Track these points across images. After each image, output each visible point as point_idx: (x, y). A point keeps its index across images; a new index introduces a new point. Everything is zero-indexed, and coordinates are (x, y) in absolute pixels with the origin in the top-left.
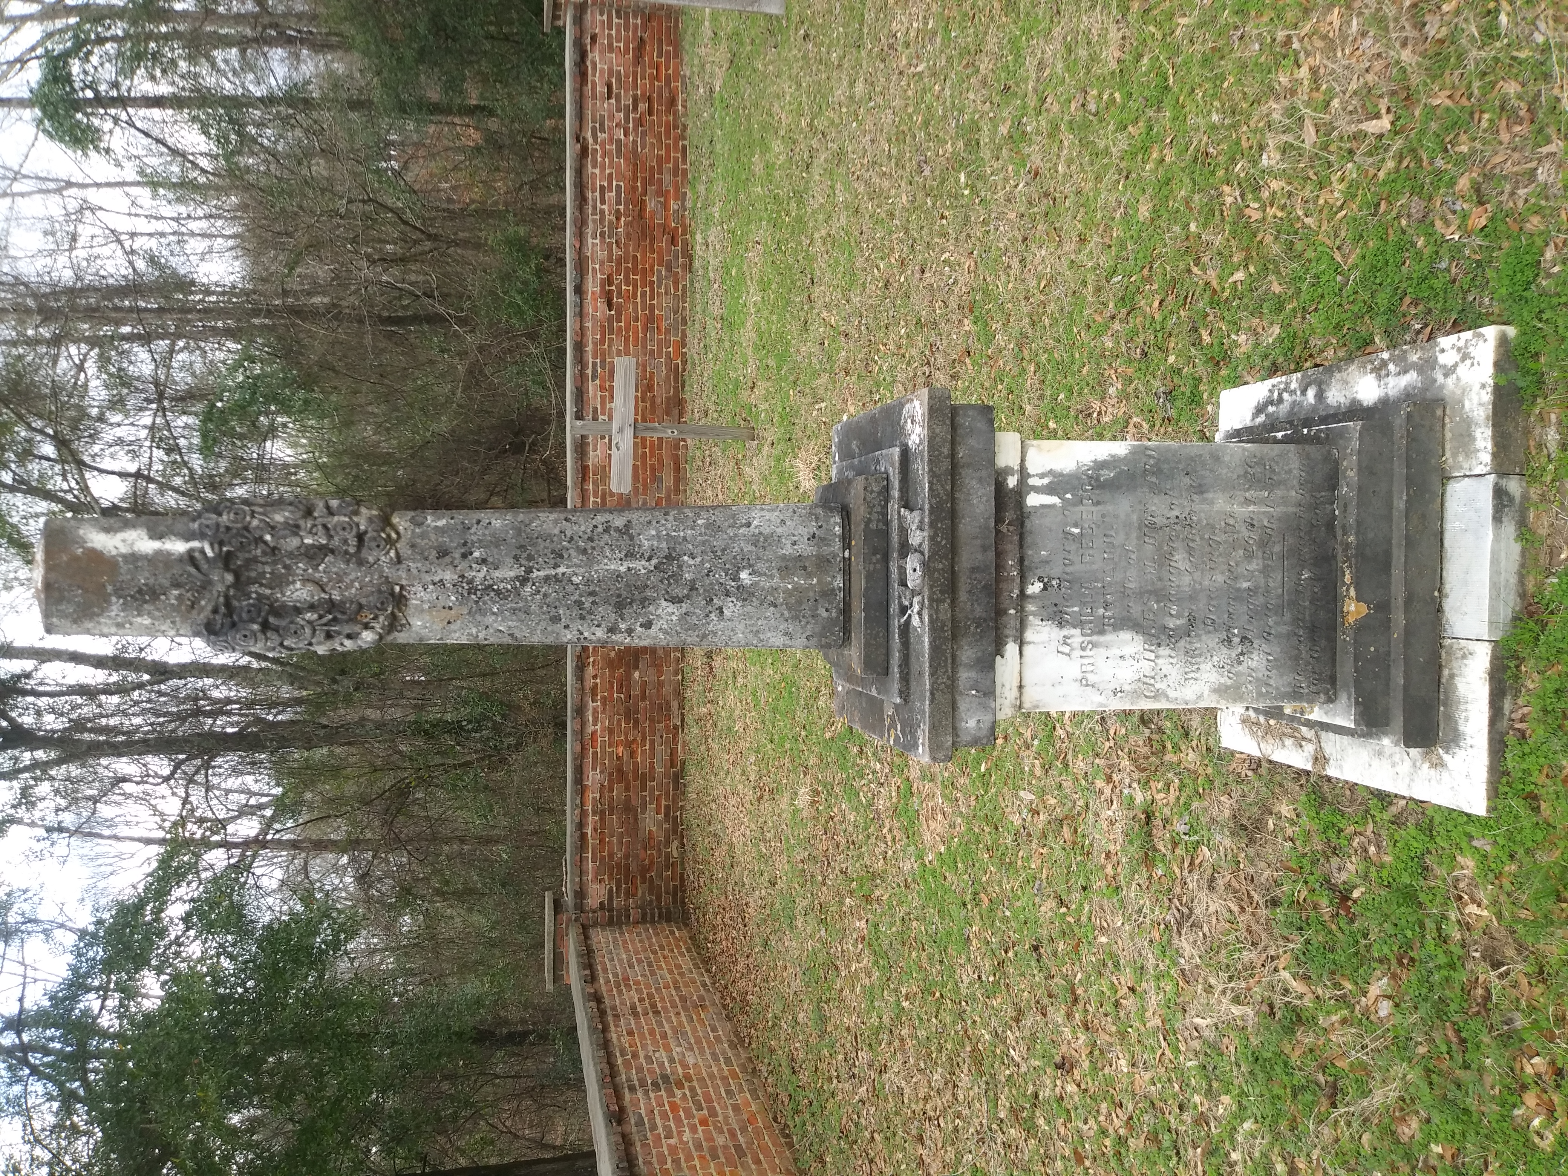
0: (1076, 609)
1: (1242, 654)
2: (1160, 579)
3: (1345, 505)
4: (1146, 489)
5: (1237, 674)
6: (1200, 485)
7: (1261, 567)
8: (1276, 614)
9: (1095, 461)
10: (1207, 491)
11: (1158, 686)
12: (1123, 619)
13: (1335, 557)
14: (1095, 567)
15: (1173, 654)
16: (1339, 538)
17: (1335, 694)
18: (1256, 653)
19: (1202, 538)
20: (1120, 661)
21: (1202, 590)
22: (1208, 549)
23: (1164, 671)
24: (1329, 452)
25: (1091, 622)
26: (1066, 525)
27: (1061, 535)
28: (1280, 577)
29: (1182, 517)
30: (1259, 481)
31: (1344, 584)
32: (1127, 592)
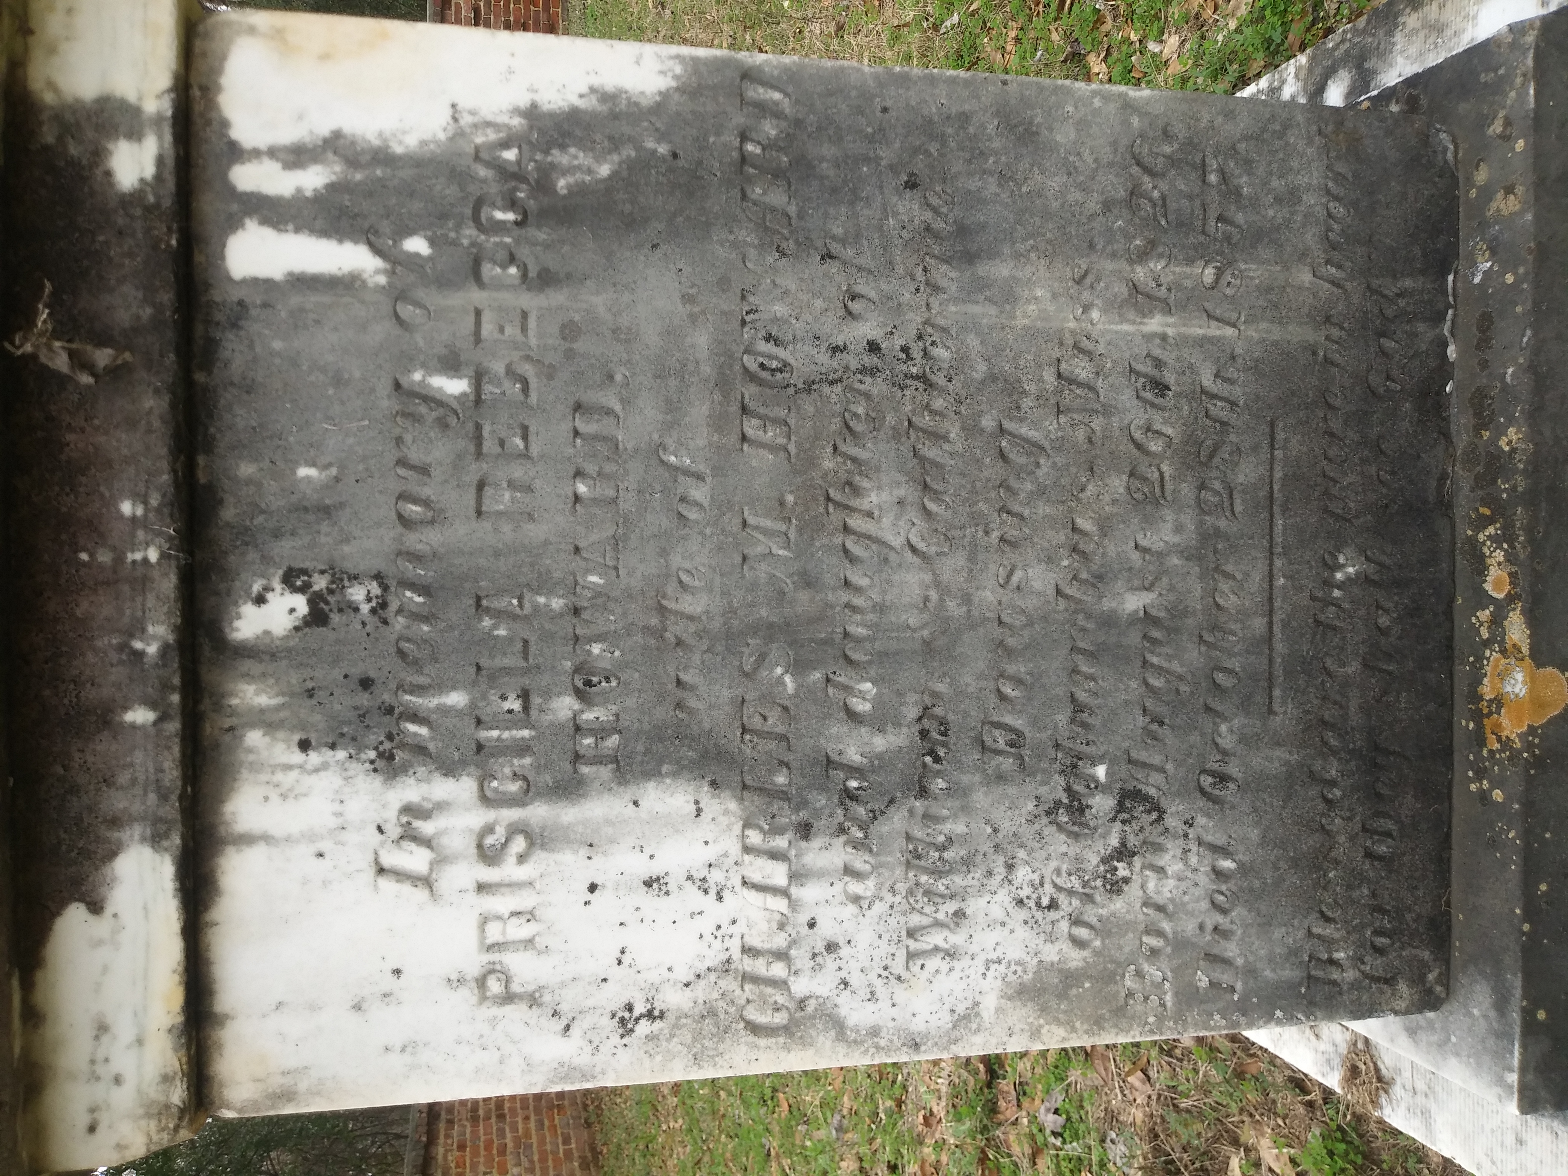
0: (456, 699)
1: (1124, 853)
2: (808, 581)
3: (1486, 323)
4: (747, 235)
5: (1103, 929)
6: (962, 231)
7: (1190, 536)
8: (1245, 705)
9: (532, 113)
10: (993, 254)
11: (800, 986)
12: (657, 734)
13: (1445, 506)
14: (536, 532)
15: (860, 861)
16: (1462, 442)
17: (1446, 980)
18: (1173, 847)
19: (971, 429)
20: (649, 901)
21: (971, 624)
22: (992, 470)
23: (827, 929)
24: (1425, 139)
25: (522, 749)
26: (408, 360)
27: (386, 403)
28: (1257, 577)
29: (892, 346)
30: (1182, 225)
31: (1482, 599)
32: (675, 629)
